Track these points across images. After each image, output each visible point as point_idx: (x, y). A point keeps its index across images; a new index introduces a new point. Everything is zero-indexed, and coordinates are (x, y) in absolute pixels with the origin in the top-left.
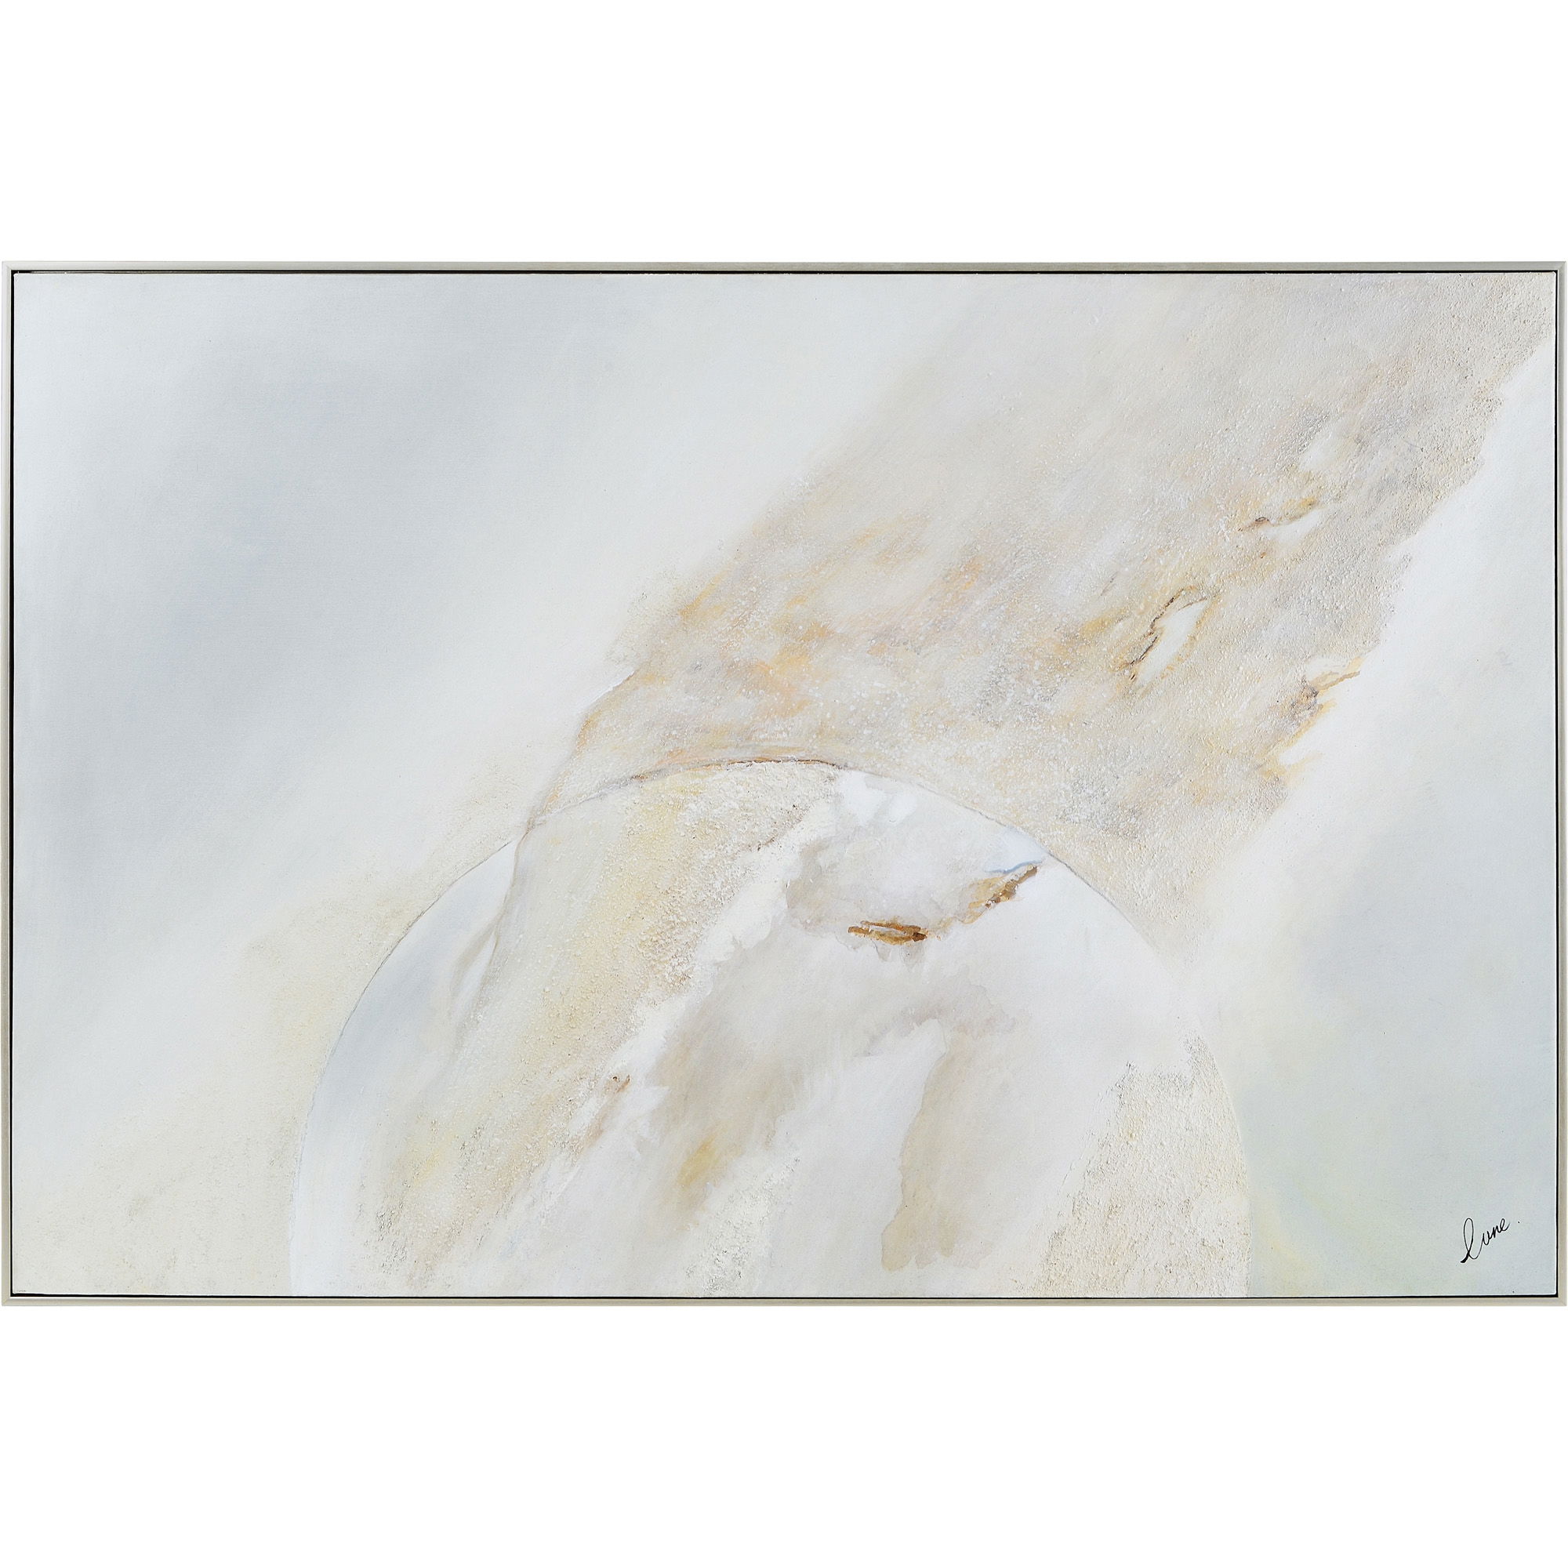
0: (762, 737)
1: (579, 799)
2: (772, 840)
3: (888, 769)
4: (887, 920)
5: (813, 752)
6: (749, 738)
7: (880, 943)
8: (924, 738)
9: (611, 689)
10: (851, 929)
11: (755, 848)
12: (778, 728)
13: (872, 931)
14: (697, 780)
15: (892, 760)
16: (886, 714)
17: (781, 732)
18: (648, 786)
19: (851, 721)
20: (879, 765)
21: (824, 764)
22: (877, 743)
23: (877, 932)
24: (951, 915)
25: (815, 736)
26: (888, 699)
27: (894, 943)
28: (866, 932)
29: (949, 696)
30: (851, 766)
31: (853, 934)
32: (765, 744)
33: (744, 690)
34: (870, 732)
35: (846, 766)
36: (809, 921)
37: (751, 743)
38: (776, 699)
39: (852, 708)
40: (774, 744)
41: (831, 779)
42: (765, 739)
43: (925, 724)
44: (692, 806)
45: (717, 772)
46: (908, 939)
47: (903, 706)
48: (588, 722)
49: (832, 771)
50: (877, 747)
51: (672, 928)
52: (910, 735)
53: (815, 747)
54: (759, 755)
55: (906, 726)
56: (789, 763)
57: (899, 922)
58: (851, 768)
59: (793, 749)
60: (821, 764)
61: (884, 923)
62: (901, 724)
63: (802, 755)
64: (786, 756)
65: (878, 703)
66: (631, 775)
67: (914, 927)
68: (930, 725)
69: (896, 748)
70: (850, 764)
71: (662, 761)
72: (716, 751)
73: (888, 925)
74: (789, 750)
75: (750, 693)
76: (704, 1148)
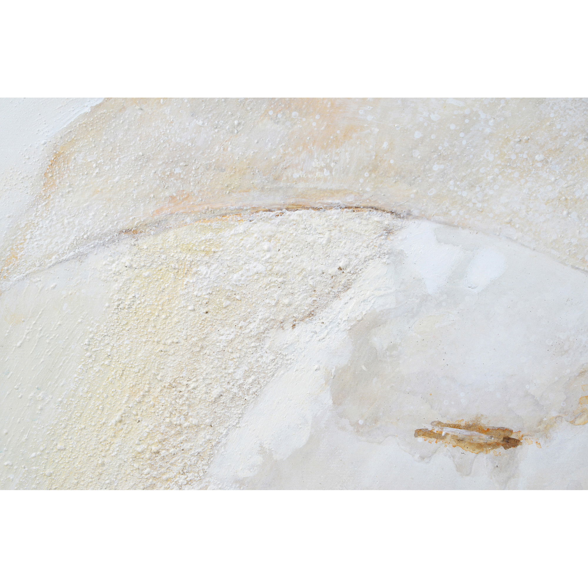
0: (296, 176)
1: (47, 261)
2: (311, 314)
3: (467, 216)
4: (466, 420)
5: (366, 196)
6: (278, 178)
7: (458, 451)
8: (516, 175)
9: (87, 110)
10: (420, 432)
11: (288, 326)
13: (447, 434)
14: (209, 235)
15: (471, 205)
16: (464, 142)
17: (321, 170)
18: (145, 243)
19: (417, 154)
20: (453, 213)
21: (379, 212)
22: (452, 182)
23: (454, 437)
24: (554, 414)
25: (366, 174)
26: (467, 121)
27: (477, 451)
28: (439, 436)
29: (552, 115)
30: (417, 214)
31: (420, 439)
32: (301, 186)
33: (271, 113)
34: (442, 167)
35: (409, 214)
36: (361, 422)
37: (282, 184)
38: (314, 124)
39: (418, 135)
40: (312, 186)
41: (389, 231)
42: (300, 179)
43: (517, 154)
44: (203, 269)
45: (237, 223)
46: (496, 445)
47: (488, 131)
48: (57, 156)
49: (387, 220)
50: (452, 188)
51: (180, 433)
52: (496, 170)
53: (368, 189)
54: (292, 201)
55: (491, 159)
56: (333, 211)
57: (484, 423)
58: (417, 218)
59: (338, 191)
60: (375, 212)
61: (463, 424)
62: (485, 155)
63: (350, 199)
64: (330, 201)
65: (453, 127)
66: (119, 227)
67: (504, 430)
68: (525, 156)
69: (478, 189)
70: (415, 212)
71: (162, 209)
72: (234, 195)
73: (468, 427)
74: (333, 193)
75: (280, 116)
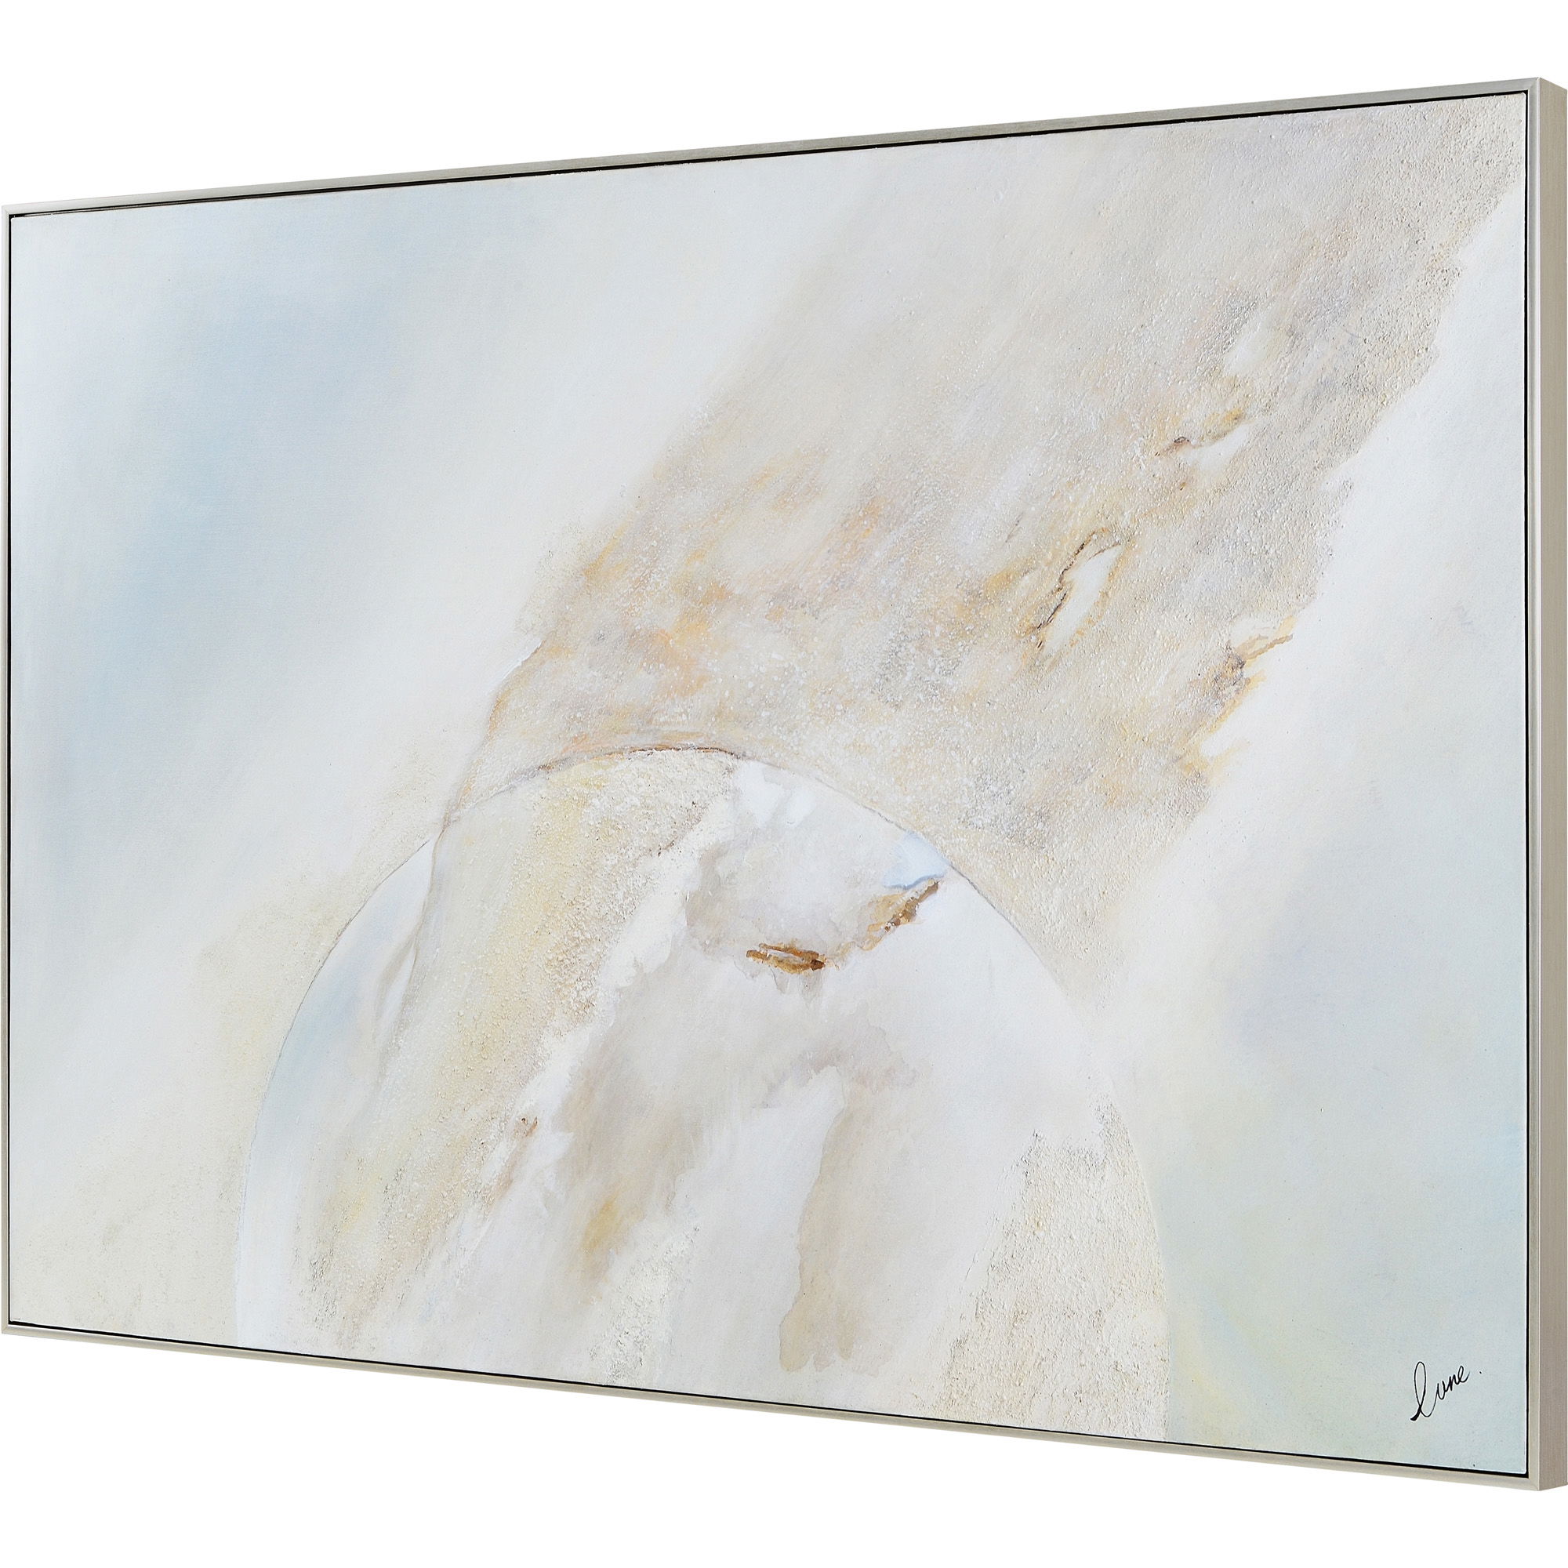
0: (662, 719)
1: (490, 792)
2: (672, 844)
3: (787, 759)
4: (785, 943)
5: (713, 739)
6: (649, 722)
7: (778, 971)
8: (822, 722)
9: (520, 664)
10: (752, 953)
11: (655, 853)
12: (679, 710)
13: (770, 955)
14: (600, 771)
15: (790, 748)
16: (784, 692)
17: (681, 715)
18: (555, 777)
19: (750, 701)
20: (777, 755)
21: (723, 753)
22: (775, 728)
23: (775, 957)
24: (849, 940)
25: (713, 719)
26: (786, 673)
27: (792, 971)
28: (764, 957)
29: (847, 670)
30: (750, 755)
31: (751, 959)
32: (665, 728)
33: (645, 665)
34: (768, 714)
35: (744, 755)
36: (707, 942)
37: (652, 727)
38: (676, 674)
39: (750, 685)
40: (674, 729)
41: (730, 771)
42: (665, 723)
43: (823, 704)
44: (595, 801)
45: (620, 762)
46: (806, 967)
47: (802, 682)
48: (499, 702)
49: (729, 761)
50: (775, 733)
51: (577, 946)
52: (808, 717)
53: (714, 733)
54: (660, 742)
55: (804, 707)
56: (689, 751)
57: (797, 946)
58: (749, 759)
59: (692, 734)
60: (719, 753)
61: (782, 947)
62: (799, 704)
63: (701, 741)
64: (686, 743)
65: (776, 678)
66: (538, 764)
67: (813, 953)
68: (829, 706)
69: (794, 734)
70: (748, 753)
71: (567, 748)
72: (618, 736)
73: (786, 950)
74: (689, 735)
75: (651, 667)
76: (607, 1208)
